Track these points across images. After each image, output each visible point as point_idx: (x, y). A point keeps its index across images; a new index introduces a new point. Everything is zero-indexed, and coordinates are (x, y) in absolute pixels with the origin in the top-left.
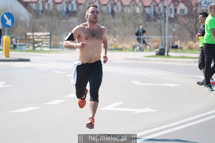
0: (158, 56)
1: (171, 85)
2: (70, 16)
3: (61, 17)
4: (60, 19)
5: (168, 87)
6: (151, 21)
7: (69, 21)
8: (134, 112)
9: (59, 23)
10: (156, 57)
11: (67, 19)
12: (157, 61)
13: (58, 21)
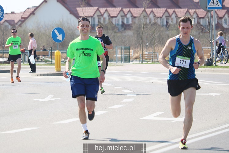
0: (206, 66)
1: (214, 94)
2: (125, 29)
3: (116, 30)
4: (115, 32)
5: (211, 96)
6: (205, 33)
7: (124, 34)
8: (173, 121)
9: (114, 36)
10: (204, 67)
11: (122, 32)
12: (205, 71)
13: (113, 34)
